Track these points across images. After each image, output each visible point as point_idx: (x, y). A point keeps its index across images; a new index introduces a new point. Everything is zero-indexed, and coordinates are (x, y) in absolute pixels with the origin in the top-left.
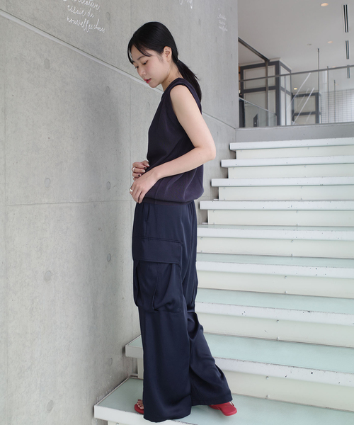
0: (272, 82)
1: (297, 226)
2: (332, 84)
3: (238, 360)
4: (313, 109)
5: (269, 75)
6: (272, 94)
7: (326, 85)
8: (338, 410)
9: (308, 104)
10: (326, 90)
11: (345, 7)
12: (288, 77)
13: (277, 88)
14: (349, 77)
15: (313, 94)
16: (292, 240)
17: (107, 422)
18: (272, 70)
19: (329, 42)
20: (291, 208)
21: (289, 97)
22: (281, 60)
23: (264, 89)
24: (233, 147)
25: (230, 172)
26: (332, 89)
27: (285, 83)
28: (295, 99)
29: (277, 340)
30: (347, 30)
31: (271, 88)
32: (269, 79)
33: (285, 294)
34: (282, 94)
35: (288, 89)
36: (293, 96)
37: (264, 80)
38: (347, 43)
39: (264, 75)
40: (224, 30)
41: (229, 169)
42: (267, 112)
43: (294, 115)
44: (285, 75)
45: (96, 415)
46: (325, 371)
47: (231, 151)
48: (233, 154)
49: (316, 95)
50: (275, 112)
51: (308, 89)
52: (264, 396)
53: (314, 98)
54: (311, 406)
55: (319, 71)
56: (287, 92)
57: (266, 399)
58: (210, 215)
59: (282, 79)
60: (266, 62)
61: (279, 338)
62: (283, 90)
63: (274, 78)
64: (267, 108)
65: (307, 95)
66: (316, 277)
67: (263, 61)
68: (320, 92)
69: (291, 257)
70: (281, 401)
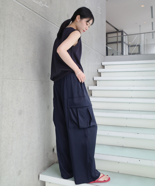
0: (120, 39)
1: (132, 97)
2: (146, 41)
3: (105, 155)
4: (137, 52)
5: (118, 36)
6: (120, 45)
7: (143, 42)
8: (151, 178)
9: (135, 49)
10: (143, 44)
11: (152, 7)
12: (127, 36)
13: (122, 42)
14: (153, 38)
15: (137, 46)
16: (130, 103)
17: (45, 182)
18: (120, 34)
19: (145, 23)
20: (129, 90)
21: (127, 46)
22: (124, 30)
23: (116, 42)
24: (103, 64)
25: (102, 74)
26: (146, 44)
27: (125, 39)
28: (130, 47)
29: (123, 147)
30: (152, 17)
31: (119, 42)
32: (118, 37)
33: (127, 126)
34: (124, 45)
35: (127, 43)
36: (129, 46)
37: (116, 37)
38: (152, 23)
39: (116, 36)
40: (100, 13)
41: (102, 73)
42: (118, 52)
43: (129, 54)
44: (126, 35)
45: (40, 179)
46: (145, 160)
47: (102, 66)
48: (103, 67)
49: (139, 46)
50: (121, 52)
51: (135, 43)
52: (117, 172)
53: (138, 47)
54: (139, 176)
55: (140, 34)
56: (127, 44)
57: (118, 173)
58: (93, 92)
59: (124, 37)
60: (118, 31)
61: (124, 146)
62: (125, 43)
63: (121, 37)
64: (117, 50)
65: (135, 46)
66: (141, 119)
67: (116, 31)
68: (141, 45)
69: (129, 110)
70: (125, 174)
